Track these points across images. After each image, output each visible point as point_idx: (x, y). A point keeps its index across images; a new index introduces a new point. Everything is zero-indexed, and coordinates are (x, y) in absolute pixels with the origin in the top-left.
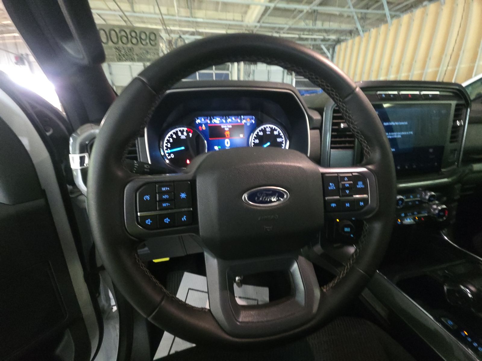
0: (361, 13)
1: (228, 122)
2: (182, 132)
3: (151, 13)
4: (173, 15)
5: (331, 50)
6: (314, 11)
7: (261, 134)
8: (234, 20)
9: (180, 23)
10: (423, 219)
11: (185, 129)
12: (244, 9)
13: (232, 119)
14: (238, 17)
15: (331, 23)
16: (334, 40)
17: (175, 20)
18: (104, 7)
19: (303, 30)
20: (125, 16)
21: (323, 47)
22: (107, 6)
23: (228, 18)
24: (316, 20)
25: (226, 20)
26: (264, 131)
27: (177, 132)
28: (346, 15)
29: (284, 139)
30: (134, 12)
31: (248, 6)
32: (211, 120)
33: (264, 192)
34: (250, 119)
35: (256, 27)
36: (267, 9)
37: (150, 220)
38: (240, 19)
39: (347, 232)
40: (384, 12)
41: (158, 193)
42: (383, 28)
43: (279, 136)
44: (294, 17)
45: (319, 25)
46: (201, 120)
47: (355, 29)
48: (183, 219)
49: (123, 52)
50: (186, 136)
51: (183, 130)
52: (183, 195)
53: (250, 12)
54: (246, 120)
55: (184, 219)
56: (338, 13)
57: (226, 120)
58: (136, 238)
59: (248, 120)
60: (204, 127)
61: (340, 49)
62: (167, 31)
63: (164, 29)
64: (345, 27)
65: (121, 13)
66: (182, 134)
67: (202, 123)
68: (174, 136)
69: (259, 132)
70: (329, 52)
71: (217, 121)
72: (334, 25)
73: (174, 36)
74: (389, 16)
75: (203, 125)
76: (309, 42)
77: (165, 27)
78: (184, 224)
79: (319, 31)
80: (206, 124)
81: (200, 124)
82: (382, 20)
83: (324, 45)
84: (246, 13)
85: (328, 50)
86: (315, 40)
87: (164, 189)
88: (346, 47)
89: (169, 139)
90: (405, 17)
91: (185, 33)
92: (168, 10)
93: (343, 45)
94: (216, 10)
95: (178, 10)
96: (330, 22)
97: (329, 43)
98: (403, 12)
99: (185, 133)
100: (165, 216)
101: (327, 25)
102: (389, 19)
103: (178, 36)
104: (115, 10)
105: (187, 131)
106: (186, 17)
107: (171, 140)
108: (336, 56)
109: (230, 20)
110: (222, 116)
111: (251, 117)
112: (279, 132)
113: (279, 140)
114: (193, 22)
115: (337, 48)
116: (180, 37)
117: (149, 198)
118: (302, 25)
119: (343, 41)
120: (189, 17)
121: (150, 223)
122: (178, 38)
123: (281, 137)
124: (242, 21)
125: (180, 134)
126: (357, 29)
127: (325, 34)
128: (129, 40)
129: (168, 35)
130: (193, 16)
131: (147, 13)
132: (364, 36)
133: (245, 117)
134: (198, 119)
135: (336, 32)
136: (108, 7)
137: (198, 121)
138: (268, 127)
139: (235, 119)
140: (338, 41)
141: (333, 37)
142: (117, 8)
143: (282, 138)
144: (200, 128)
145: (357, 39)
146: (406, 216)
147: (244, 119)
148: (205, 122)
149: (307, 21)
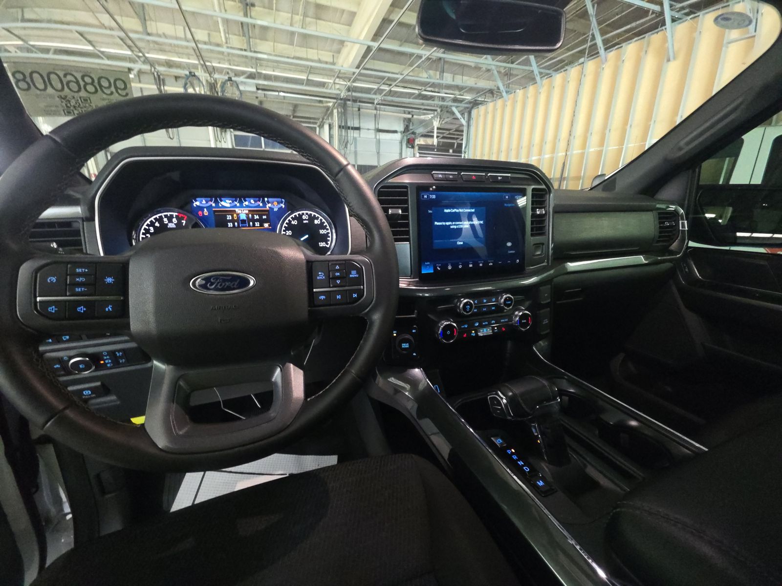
0: (505, 68)
1: (244, 206)
2: (170, 219)
3: (177, 38)
4: (218, 45)
5: (466, 115)
6: (440, 59)
7: (295, 222)
8: (320, 61)
9: (229, 58)
10: (504, 329)
11: (175, 214)
12: (335, 46)
13: (250, 202)
14: (327, 56)
15: (465, 78)
16: (470, 102)
17: (222, 53)
18: (95, 22)
19: (425, 84)
20: (130, 39)
21: (455, 110)
22: (97, 19)
23: (310, 57)
24: (443, 71)
25: (307, 60)
26: (299, 218)
27: (160, 217)
28: (484, 68)
29: (329, 231)
30: (149, 34)
31: (342, 43)
32: (216, 202)
33: (221, 277)
34: (279, 203)
35: (354, 73)
36: (369, 49)
37: (55, 308)
38: (330, 60)
39: (405, 349)
40: (531, 69)
41: (70, 275)
42: (531, 89)
43: (322, 226)
44: (411, 65)
45: (448, 79)
46: (201, 203)
47: (496, 88)
48: (107, 309)
49: (73, 102)
50: (175, 224)
51: (172, 216)
52: (109, 280)
53: (345, 51)
54: (272, 203)
55: (109, 309)
56: (473, 65)
57: (241, 202)
58: (33, 329)
59: (276, 203)
60: (206, 212)
61: (478, 115)
62: (206, 69)
63: (202, 65)
64: (483, 84)
65: (122, 34)
66: (170, 221)
67: (201, 205)
68: (157, 224)
69: (291, 220)
70: (464, 118)
71: (226, 203)
72: (468, 81)
73: (220, 77)
74: (538, 74)
75: (205, 209)
76: (436, 102)
77: (202, 62)
78: (108, 316)
79: (449, 87)
80: (209, 208)
81: (201, 208)
82: (530, 79)
83: (457, 107)
84: (339, 52)
85: (462, 114)
86: (443, 99)
87: (79, 270)
88: (486, 113)
89: (147, 228)
90: (558, 78)
91: (238, 74)
92: (209, 35)
93: (482, 108)
94: (291, 43)
95: (226, 38)
96: (463, 75)
97: (463, 105)
98: (556, 70)
99: (175, 220)
100: (79, 303)
101: (459, 80)
102: (538, 78)
103: (226, 78)
104: (111, 29)
105: (177, 217)
106: (241, 50)
107: (152, 230)
108: (473, 122)
109: (312, 61)
110: (234, 197)
111: (279, 200)
112: (321, 220)
113: (322, 232)
114: (252, 58)
115: (474, 112)
116: (230, 79)
117: (55, 280)
118: (424, 76)
119: (482, 103)
120: (245, 50)
121: (55, 310)
122: (226, 81)
123: (325, 228)
124: (333, 64)
125: (166, 220)
126: (498, 88)
127: (457, 92)
128: (82, 86)
129: (208, 75)
130: (252, 49)
131: (172, 37)
132: (508, 98)
133: (270, 200)
134: (196, 201)
135: (471, 90)
136: (100, 22)
137: (197, 203)
138: (305, 214)
139: (255, 201)
140: (475, 104)
141: (468, 97)
142: (113, 24)
143: (327, 229)
144: (200, 213)
145: (500, 102)
146: (481, 326)
147: (268, 202)
148: (208, 205)
149: (431, 72)
